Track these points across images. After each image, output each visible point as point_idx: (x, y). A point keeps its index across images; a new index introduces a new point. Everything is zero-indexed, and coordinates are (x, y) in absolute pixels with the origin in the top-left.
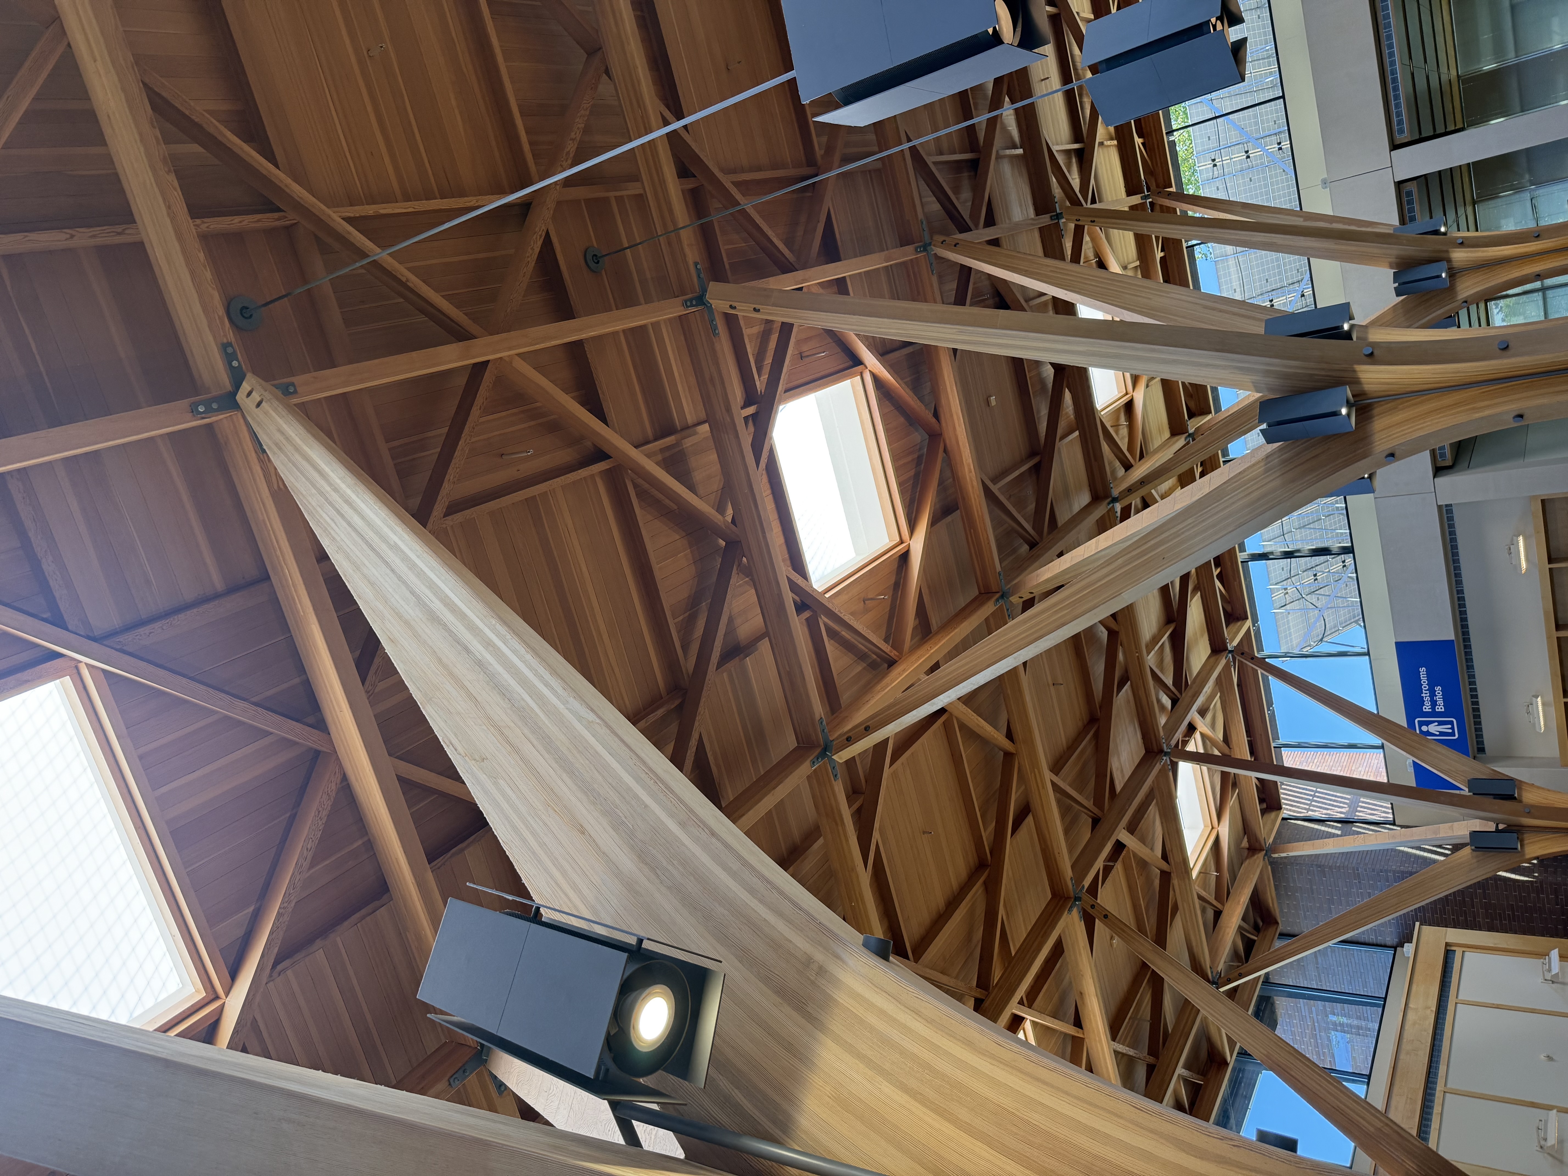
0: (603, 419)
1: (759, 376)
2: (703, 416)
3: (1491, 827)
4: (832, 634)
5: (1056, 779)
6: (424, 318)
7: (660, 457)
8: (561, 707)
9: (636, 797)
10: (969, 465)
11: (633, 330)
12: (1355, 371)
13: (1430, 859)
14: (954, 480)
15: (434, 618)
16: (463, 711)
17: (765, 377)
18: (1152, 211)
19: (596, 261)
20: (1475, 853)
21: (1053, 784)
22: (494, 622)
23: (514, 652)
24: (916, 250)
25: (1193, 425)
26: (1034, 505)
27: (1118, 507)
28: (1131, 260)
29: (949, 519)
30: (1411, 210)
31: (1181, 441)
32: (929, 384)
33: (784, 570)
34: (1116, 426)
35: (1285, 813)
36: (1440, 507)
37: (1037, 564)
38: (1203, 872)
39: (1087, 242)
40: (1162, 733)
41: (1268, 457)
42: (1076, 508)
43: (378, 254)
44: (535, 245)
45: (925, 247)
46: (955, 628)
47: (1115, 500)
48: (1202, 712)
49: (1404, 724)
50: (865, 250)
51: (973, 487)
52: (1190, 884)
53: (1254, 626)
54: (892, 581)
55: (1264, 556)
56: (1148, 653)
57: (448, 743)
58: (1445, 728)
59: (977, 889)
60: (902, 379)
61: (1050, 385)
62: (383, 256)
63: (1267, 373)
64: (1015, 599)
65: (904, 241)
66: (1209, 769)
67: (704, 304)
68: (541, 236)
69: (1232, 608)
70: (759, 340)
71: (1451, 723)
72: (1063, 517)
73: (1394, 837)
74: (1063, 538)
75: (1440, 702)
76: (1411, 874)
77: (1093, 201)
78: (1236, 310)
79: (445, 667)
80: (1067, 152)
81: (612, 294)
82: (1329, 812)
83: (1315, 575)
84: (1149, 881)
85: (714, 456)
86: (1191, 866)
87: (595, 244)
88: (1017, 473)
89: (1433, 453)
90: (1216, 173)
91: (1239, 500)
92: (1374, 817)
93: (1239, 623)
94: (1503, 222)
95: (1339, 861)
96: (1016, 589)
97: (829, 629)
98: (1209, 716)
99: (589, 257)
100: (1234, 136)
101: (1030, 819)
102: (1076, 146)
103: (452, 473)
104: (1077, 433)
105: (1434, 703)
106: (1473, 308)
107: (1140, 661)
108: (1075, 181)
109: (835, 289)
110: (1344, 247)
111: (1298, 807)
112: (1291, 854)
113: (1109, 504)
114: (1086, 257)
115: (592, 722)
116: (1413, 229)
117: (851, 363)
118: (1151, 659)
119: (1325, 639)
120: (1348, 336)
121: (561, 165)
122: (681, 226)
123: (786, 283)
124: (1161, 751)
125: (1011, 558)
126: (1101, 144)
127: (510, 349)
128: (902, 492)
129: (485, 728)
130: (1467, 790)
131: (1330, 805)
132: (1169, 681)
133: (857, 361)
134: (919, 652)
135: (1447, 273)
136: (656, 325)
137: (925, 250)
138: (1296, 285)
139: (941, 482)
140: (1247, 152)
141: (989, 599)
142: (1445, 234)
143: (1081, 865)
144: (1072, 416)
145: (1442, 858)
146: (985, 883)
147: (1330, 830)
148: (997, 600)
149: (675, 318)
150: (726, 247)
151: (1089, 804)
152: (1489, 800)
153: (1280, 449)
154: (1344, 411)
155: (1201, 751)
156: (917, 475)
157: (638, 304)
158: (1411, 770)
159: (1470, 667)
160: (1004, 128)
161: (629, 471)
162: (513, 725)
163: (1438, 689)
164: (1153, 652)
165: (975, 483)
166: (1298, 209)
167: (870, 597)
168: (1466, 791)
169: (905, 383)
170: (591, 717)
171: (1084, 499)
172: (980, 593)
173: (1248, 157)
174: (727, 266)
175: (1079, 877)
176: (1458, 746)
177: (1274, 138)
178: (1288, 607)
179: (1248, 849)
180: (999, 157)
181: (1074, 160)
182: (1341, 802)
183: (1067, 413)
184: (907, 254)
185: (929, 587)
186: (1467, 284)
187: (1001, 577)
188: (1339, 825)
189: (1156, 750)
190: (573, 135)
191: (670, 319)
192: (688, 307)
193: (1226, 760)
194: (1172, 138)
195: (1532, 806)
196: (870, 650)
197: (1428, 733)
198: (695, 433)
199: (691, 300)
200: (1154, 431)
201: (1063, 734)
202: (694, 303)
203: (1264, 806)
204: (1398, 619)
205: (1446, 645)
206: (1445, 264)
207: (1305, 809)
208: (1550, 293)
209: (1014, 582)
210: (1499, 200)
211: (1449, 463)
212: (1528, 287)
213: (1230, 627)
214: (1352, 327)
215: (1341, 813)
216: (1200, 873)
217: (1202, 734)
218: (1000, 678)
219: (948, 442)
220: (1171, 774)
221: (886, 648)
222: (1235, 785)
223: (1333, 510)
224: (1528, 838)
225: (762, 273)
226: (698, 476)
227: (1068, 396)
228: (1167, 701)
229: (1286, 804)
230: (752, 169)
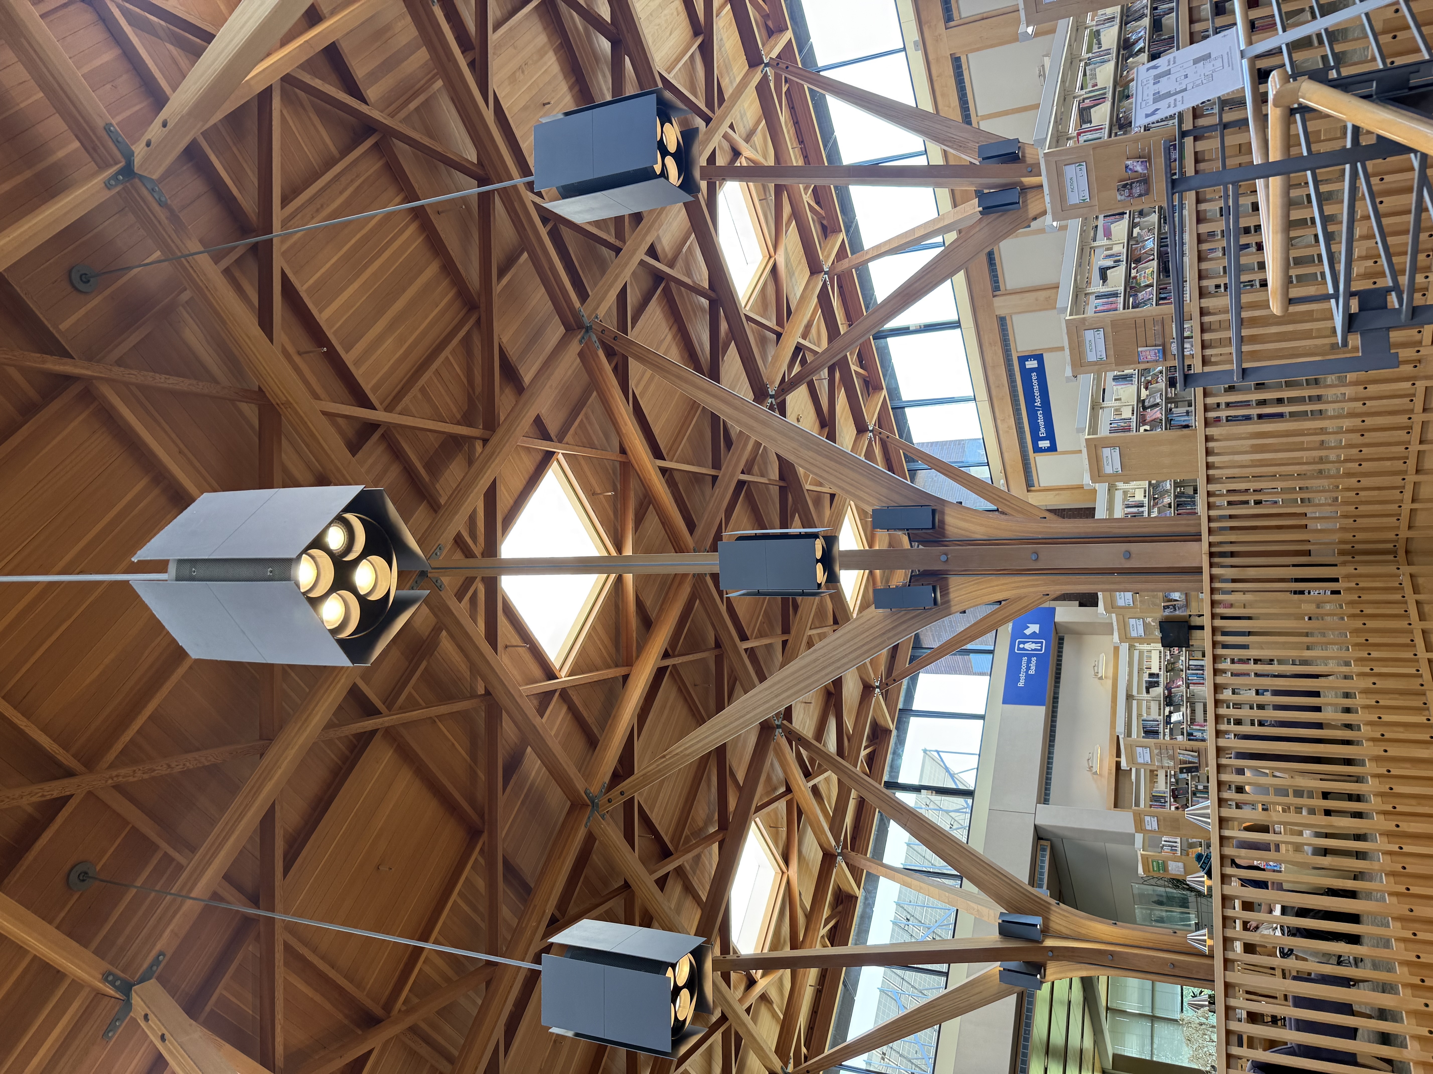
19: (81, 878)
67: (127, 995)
87: (99, 867)
99: (79, 869)
121: (134, 771)
150: (225, 993)
174: (208, 1009)
199: (116, 978)
202: (118, 983)
230: (323, 958)
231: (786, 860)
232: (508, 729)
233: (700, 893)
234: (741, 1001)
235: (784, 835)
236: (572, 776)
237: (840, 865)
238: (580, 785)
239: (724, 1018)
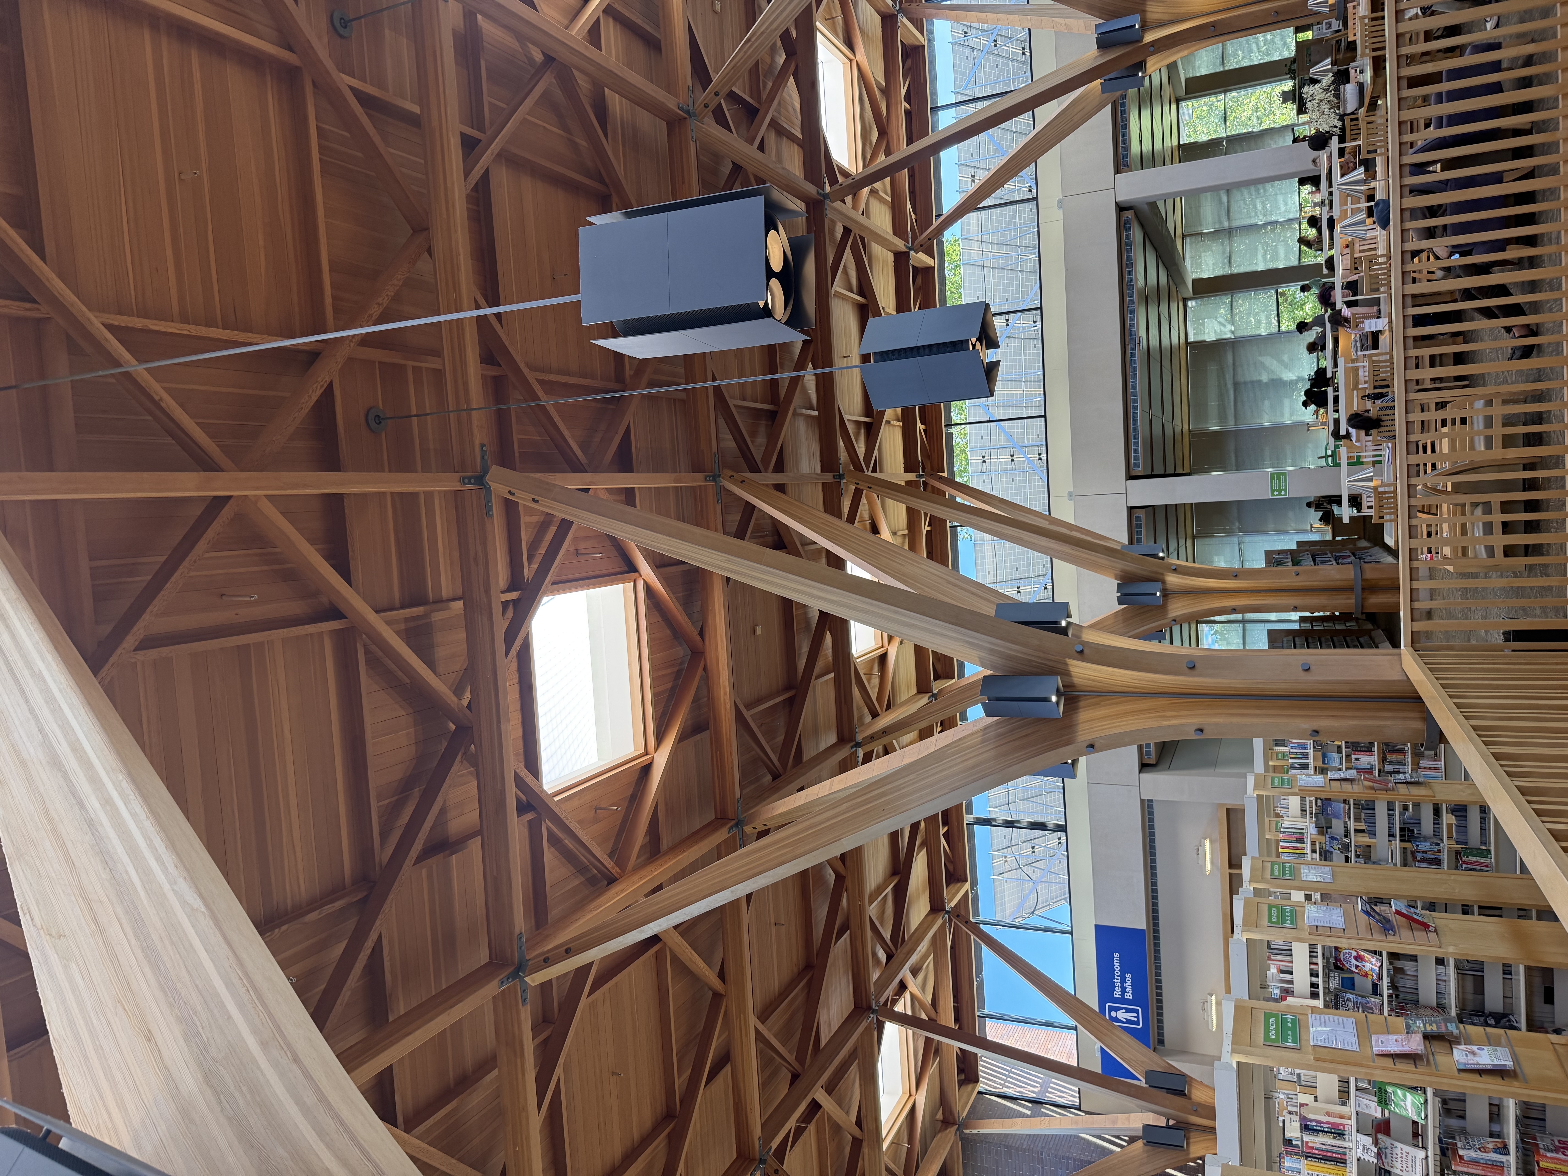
0: (347, 577)
1: (529, 564)
2: (460, 592)
3: (1162, 1122)
4: (554, 840)
5: (761, 1027)
6: (169, 440)
7: (403, 626)
8: (166, 887)
9: (222, 1005)
10: (725, 688)
11: (402, 494)
12: (1066, 664)
13: (1108, 1149)
14: (709, 699)
15: (55, 763)
16: (54, 875)
17: (535, 566)
18: (924, 489)
19: (378, 421)
20: (1147, 1148)
21: (757, 1031)
22: (121, 778)
23: (134, 815)
24: (706, 478)
25: (937, 686)
26: (782, 737)
27: (861, 753)
28: (901, 528)
29: (698, 737)
30: (1139, 533)
31: (924, 700)
32: (699, 603)
33: (513, 763)
34: (869, 675)
35: (981, 1087)
36: (1142, 801)
37: (776, 796)
38: (895, 1143)
39: (864, 505)
40: (872, 989)
41: (986, 728)
42: (823, 746)
43: (133, 366)
44: (314, 394)
45: (714, 478)
46: (684, 852)
47: (858, 745)
48: (915, 972)
49: (1096, 1008)
50: (657, 466)
51: (725, 709)
52: (879, 1157)
53: (972, 889)
54: (630, 792)
55: (987, 822)
56: (871, 903)
57: (26, 910)
58: (1131, 1016)
59: (660, 1142)
60: (674, 593)
61: (814, 626)
62: (138, 369)
63: (992, 651)
64: (748, 829)
65: (697, 468)
66: (914, 1033)
67: (483, 484)
68: (322, 386)
69: (954, 869)
70: (536, 530)
71: (1137, 1011)
72: (809, 753)
73: (1076, 1123)
74: (805, 774)
75: (1129, 989)
76: (1090, 1163)
77: (874, 470)
78: (974, 590)
79: (50, 820)
80: (858, 423)
81: (388, 456)
82: (1021, 1090)
83: (1033, 848)
84: (840, 1148)
85: (462, 635)
86: (883, 1137)
87: (381, 407)
88: (771, 703)
89: (1140, 747)
90: (984, 468)
91: (956, 765)
92: (1062, 1100)
93: (959, 885)
94: (1216, 559)
95: (1025, 1143)
96: (751, 819)
97: (551, 835)
98: (921, 976)
99: (371, 417)
100: (1003, 440)
101: (728, 1069)
102: (866, 419)
103: (157, 605)
104: (832, 675)
105: (1124, 990)
106: (1185, 626)
107: (861, 910)
108: (861, 449)
109: (623, 497)
110: (1078, 553)
111: (994, 1082)
112: (982, 1131)
113: (852, 747)
114: (861, 517)
115: (197, 910)
116: (1138, 549)
117: (626, 569)
118: (872, 910)
119: (1036, 912)
120: (1064, 631)
122: (474, 406)
123: (572, 482)
124: (869, 1008)
125: (753, 787)
126: (888, 422)
127: (257, 489)
128: (655, 704)
129: (74, 899)
130: (1144, 1081)
131: (1024, 1082)
132: (887, 935)
133: (631, 568)
134: (643, 873)
135: (1161, 592)
136: (429, 495)
137: (714, 480)
138: (1041, 578)
139: (696, 700)
140: (1012, 456)
141: (723, 825)
142: (1162, 558)
143: (771, 1126)
144: (831, 658)
145: (1118, 1149)
146: (669, 1135)
147: (1021, 1109)
148: (731, 828)
149: (451, 491)
150: (520, 437)
151: (791, 1058)
152: (1162, 1094)
153: (997, 723)
154: (1054, 699)
155: (909, 1013)
156: (673, 689)
157: (416, 471)
158: (1098, 1055)
159: (1157, 958)
160: (804, 390)
161: (364, 636)
162: (105, 899)
163: (1128, 976)
164: (876, 902)
165: (728, 707)
166: (1047, 513)
167: (602, 806)
168: (1143, 1083)
169: (677, 598)
170: (197, 903)
171: (831, 738)
172: (716, 818)
173: (1013, 460)
174: (517, 454)
175: (767, 1138)
176: (1140, 1035)
177: (1036, 448)
178: (1005, 875)
179: (942, 1121)
180: (795, 414)
181: (862, 431)
182: (1034, 1081)
183: (826, 655)
184: (696, 480)
185: (666, 804)
186: (1179, 605)
187: (739, 805)
188: (1030, 1105)
189: (865, 1006)
190: (380, 300)
191: (445, 492)
192: (464, 483)
193: (931, 1025)
194: (950, 430)
195: (1199, 1104)
196: (591, 863)
197: (1117, 1020)
198: (448, 608)
199: (469, 478)
200: (903, 687)
201: (776, 978)
202: (472, 481)
203: (963, 1077)
204: (1100, 901)
205: (1141, 932)
206: (1160, 585)
207: (1001, 1084)
208: (1248, 625)
209: (752, 811)
210: (1214, 539)
211: (1152, 761)
212: (1232, 617)
213: (951, 887)
214: (1069, 624)
215: (1033, 1092)
216: (892, 1143)
217: (912, 995)
218: (722, 908)
219: (708, 661)
220: (876, 1033)
221: (609, 863)
222: (937, 1052)
223: (1054, 788)
224: (1195, 1137)
225: (551, 467)
226: (441, 653)
227: (828, 638)
228: (882, 956)
229: (984, 1077)
230: (559, 372)
231: (850, 44)
232: (583, 83)
233: (793, 131)
234: (855, 207)
235: (840, 19)
236: (662, 100)
237: (902, 22)
238: (671, 103)
239: (847, 231)
